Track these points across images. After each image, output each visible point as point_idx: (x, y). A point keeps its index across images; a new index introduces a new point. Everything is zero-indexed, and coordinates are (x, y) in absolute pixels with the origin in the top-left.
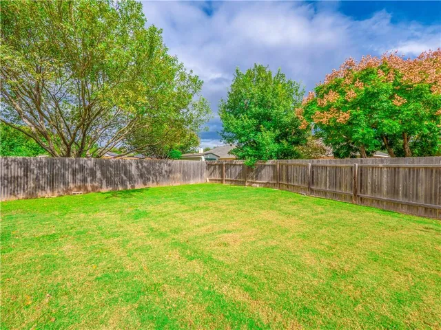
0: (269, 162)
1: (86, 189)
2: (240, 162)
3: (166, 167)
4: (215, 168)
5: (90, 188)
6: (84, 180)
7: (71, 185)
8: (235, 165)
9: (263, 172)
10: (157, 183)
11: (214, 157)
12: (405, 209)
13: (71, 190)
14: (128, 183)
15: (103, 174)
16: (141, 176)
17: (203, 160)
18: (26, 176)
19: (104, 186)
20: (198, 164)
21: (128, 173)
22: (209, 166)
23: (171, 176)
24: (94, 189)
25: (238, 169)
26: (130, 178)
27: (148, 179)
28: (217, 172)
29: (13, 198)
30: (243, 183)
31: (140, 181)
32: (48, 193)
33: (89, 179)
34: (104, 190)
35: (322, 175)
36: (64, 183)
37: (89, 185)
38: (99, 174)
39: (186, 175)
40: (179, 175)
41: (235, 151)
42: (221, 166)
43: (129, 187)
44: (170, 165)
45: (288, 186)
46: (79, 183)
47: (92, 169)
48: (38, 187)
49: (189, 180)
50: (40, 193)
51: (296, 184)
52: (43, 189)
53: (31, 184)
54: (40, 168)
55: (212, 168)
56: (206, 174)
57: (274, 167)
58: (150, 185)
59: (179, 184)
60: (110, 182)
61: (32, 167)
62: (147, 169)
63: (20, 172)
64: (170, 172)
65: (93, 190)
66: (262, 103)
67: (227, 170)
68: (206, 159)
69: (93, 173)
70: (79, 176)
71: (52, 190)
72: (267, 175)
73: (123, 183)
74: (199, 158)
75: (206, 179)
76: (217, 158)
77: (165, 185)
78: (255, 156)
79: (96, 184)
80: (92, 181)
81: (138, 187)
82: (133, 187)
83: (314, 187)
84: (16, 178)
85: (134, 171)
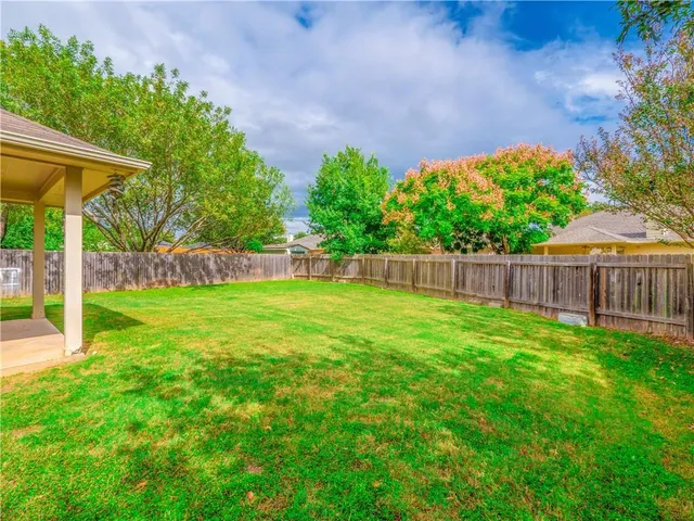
0: (356, 256)
1: (166, 283)
2: (327, 256)
3: (245, 262)
4: (301, 263)
5: (170, 283)
6: (165, 274)
7: (154, 280)
8: (322, 259)
9: (350, 267)
10: (236, 279)
11: (303, 250)
12: (437, 294)
13: (153, 284)
14: (206, 278)
15: (182, 268)
16: (220, 271)
17: (289, 253)
18: (116, 270)
19: (183, 281)
20: (282, 258)
21: (206, 268)
22: (294, 260)
23: (251, 271)
24: (174, 283)
25: (326, 264)
26: (209, 273)
27: (227, 275)
28: (303, 267)
29: (106, 290)
30: (330, 279)
31: (219, 276)
32: (134, 287)
33: (169, 274)
34: (184, 284)
35: (395, 270)
36: (148, 278)
37: (169, 279)
38: (178, 269)
39: (268, 271)
40: (260, 271)
41: (323, 244)
42: (307, 260)
43: (207, 282)
44: (249, 259)
45: (371, 281)
46: (160, 277)
47: (171, 264)
48: (126, 281)
49: (271, 276)
50: (127, 287)
51: (378, 279)
52: (130, 283)
53: (120, 278)
54: (127, 262)
55: (298, 262)
56: (290, 269)
57: (360, 261)
58: (229, 280)
59: (260, 280)
60: (189, 277)
61: (120, 262)
62: (226, 264)
63: (112, 268)
64: (250, 266)
65: (173, 285)
66: (351, 194)
67: (313, 266)
68: (293, 252)
69: (173, 268)
70: (160, 270)
71: (137, 284)
72: (353, 269)
73: (201, 278)
74: (283, 251)
75: (291, 274)
76: (306, 251)
77: (244, 281)
78: (341, 250)
79: (175, 279)
80: (172, 275)
81: (215, 282)
82: (211, 282)
83: (389, 281)
84: (108, 272)
85: (212, 266)
